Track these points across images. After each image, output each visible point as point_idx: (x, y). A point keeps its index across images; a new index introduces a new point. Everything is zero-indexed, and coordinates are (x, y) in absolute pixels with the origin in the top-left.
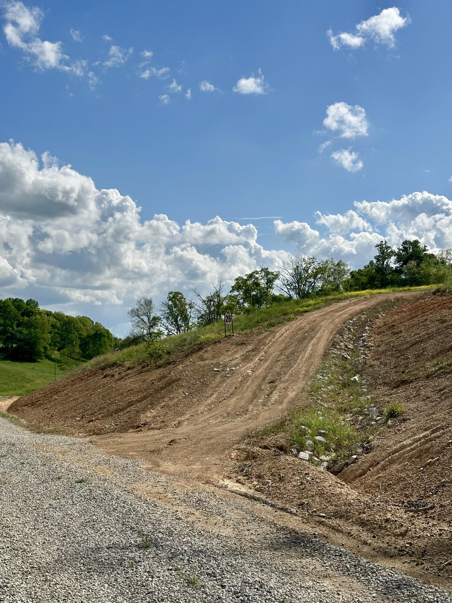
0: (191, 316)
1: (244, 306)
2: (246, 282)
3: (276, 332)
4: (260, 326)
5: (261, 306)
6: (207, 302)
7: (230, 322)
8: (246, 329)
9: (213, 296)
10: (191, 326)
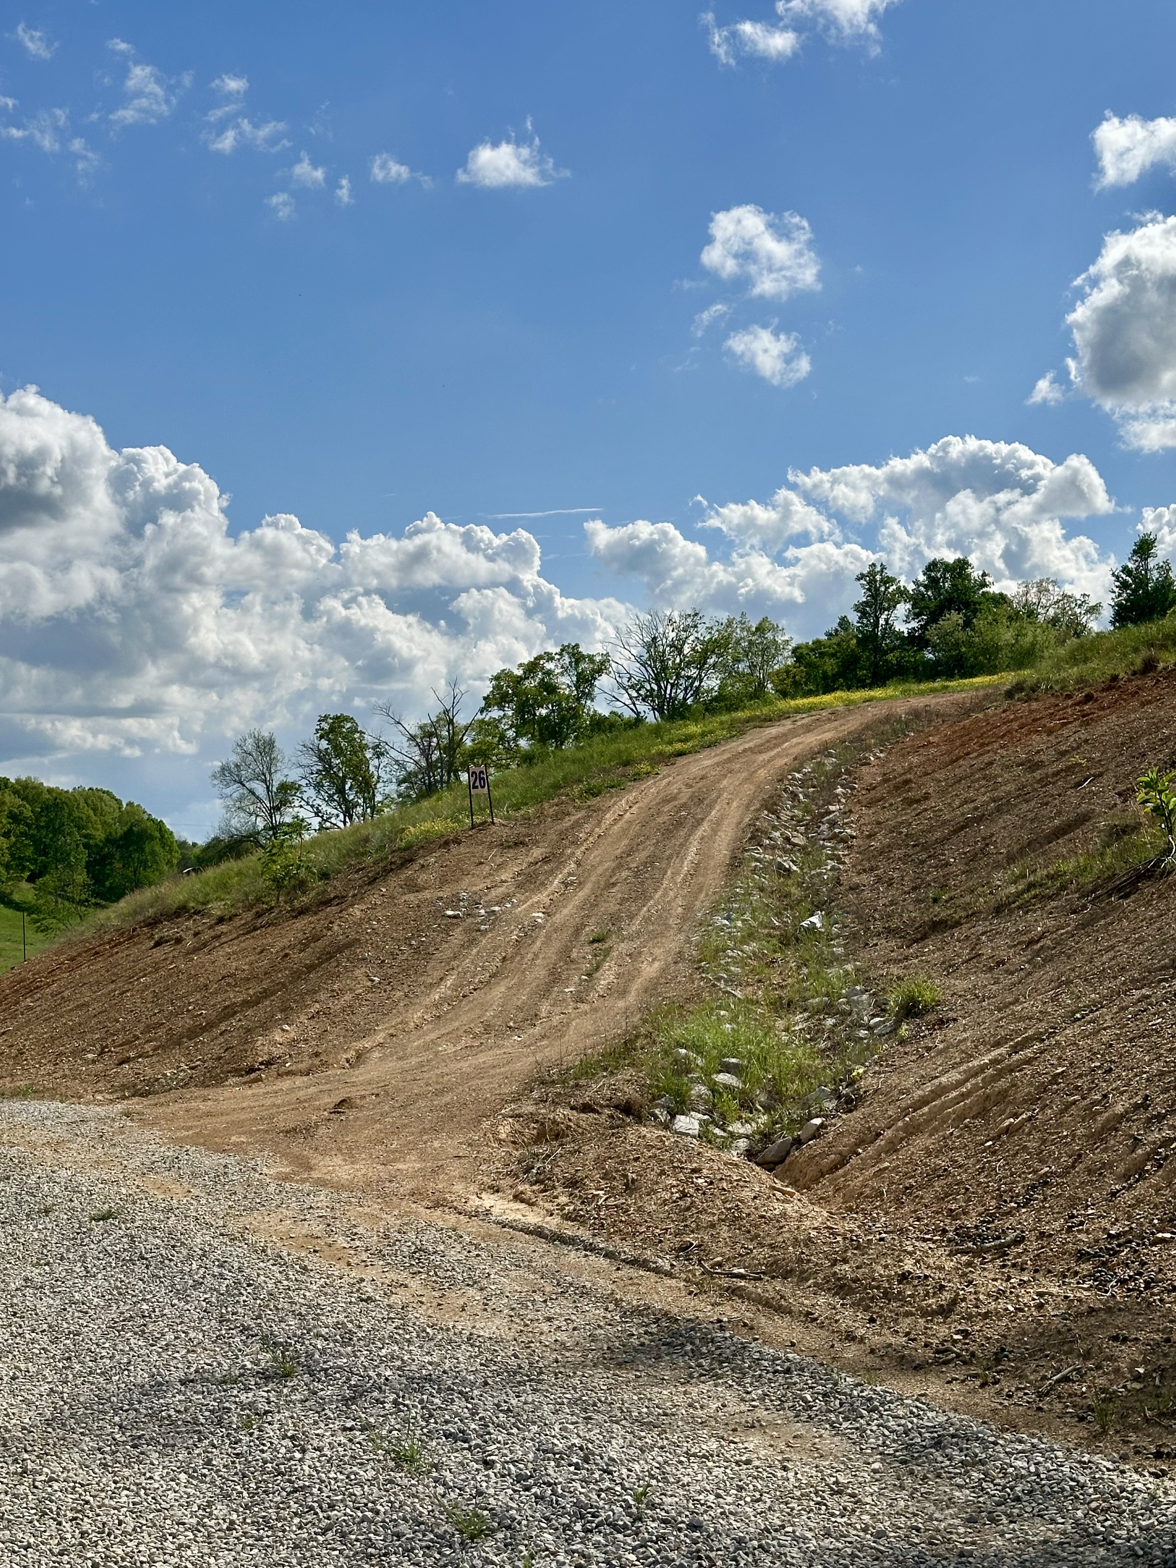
0: (379, 777)
1: (517, 746)
2: (519, 682)
3: (604, 812)
4: (562, 795)
5: (562, 744)
6: (422, 739)
7: (483, 787)
8: (526, 804)
9: (437, 722)
10: (381, 802)
